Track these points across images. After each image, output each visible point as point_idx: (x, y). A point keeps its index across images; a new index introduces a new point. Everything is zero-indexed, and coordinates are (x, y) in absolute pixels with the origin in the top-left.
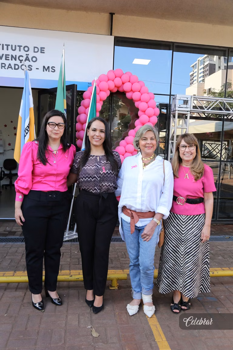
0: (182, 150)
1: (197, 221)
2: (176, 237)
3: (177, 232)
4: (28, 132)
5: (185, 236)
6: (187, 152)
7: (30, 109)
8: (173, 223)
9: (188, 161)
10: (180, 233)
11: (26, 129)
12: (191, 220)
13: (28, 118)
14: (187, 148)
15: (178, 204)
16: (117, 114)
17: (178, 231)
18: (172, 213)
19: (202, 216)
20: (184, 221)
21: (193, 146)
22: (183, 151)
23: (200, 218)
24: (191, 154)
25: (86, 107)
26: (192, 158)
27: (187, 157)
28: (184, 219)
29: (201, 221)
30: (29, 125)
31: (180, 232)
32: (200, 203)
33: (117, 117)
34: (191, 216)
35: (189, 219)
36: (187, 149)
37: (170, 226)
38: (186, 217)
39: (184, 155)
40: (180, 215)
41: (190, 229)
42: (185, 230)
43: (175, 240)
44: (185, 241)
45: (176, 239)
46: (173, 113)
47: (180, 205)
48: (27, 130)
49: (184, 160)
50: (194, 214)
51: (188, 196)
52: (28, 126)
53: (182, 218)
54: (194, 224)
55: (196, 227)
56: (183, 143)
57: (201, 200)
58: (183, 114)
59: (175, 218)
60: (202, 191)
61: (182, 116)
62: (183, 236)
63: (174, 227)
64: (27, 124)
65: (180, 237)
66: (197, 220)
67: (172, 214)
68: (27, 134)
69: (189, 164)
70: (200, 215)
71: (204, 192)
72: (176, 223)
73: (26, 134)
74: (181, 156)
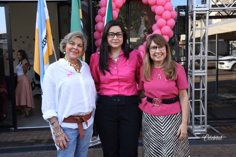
0: (152, 51)
1: (176, 121)
2: (156, 139)
3: (156, 134)
4: (45, 44)
5: (165, 137)
6: (158, 53)
7: (46, 21)
8: (152, 125)
9: (159, 62)
10: (160, 135)
11: (43, 41)
12: (169, 120)
13: (45, 30)
14: (158, 49)
15: (154, 106)
16: (141, 22)
17: (158, 132)
18: (150, 115)
19: (179, 114)
20: (162, 122)
21: (163, 46)
22: (154, 52)
23: (177, 117)
24: (162, 55)
25: (103, 15)
26: (162, 58)
27: (158, 58)
28: (162, 120)
29: (179, 120)
30: (46, 36)
31: (160, 133)
32: (176, 102)
33: (142, 24)
34: (168, 116)
35: (167, 119)
36: (158, 51)
37: (150, 128)
38: (164, 118)
39: (155, 56)
40: (158, 116)
41: (170, 130)
42: (165, 131)
43: (155, 142)
44: (166, 142)
45: (157, 141)
46: (191, 14)
47: (156, 106)
48: (45, 41)
49: (155, 61)
50: (171, 114)
51: (163, 96)
52: (45, 38)
53: (160, 119)
54: (173, 124)
55: (175, 126)
56: (153, 44)
57: (177, 99)
58: (202, 14)
59: (153, 120)
60: (176, 88)
61: (201, 17)
62: (164, 137)
63: (154, 129)
64: (44, 36)
65: (161, 138)
66: (175, 119)
67: (150, 117)
68: (45, 45)
69: (160, 64)
70: (177, 114)
71: (178, 89)
72: (155, 124)
73: (43, 46)
74: (152, 57)
